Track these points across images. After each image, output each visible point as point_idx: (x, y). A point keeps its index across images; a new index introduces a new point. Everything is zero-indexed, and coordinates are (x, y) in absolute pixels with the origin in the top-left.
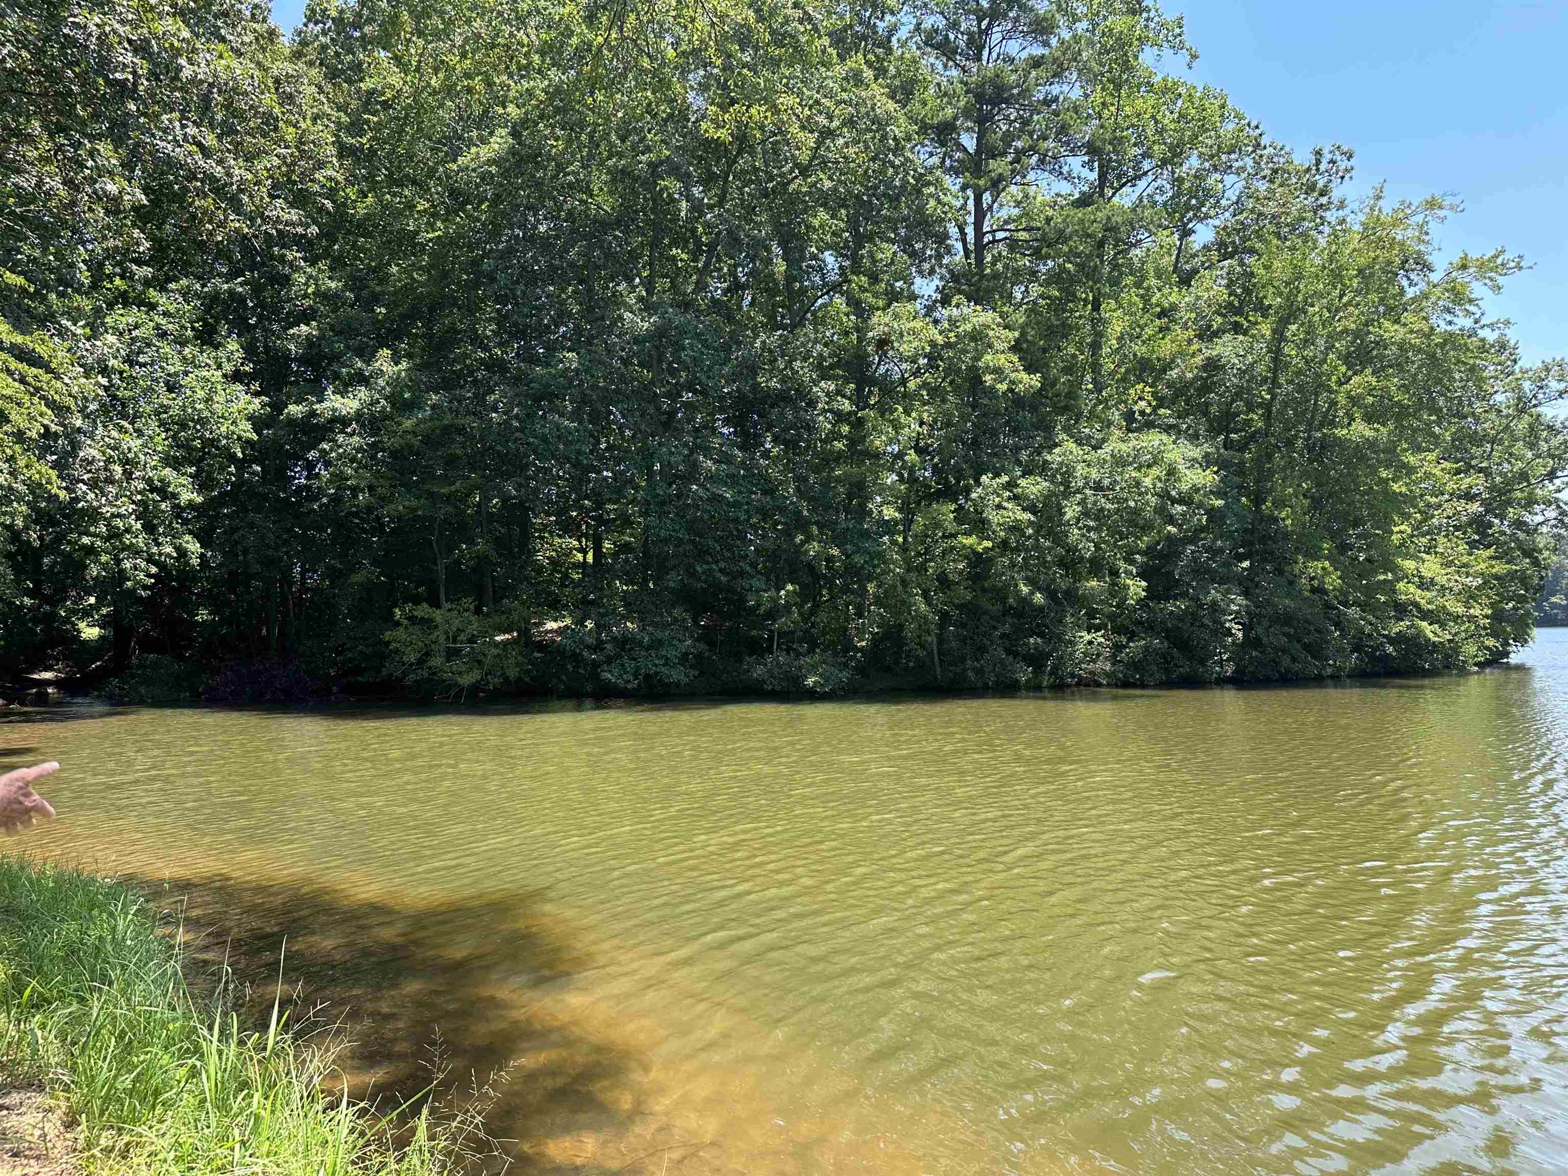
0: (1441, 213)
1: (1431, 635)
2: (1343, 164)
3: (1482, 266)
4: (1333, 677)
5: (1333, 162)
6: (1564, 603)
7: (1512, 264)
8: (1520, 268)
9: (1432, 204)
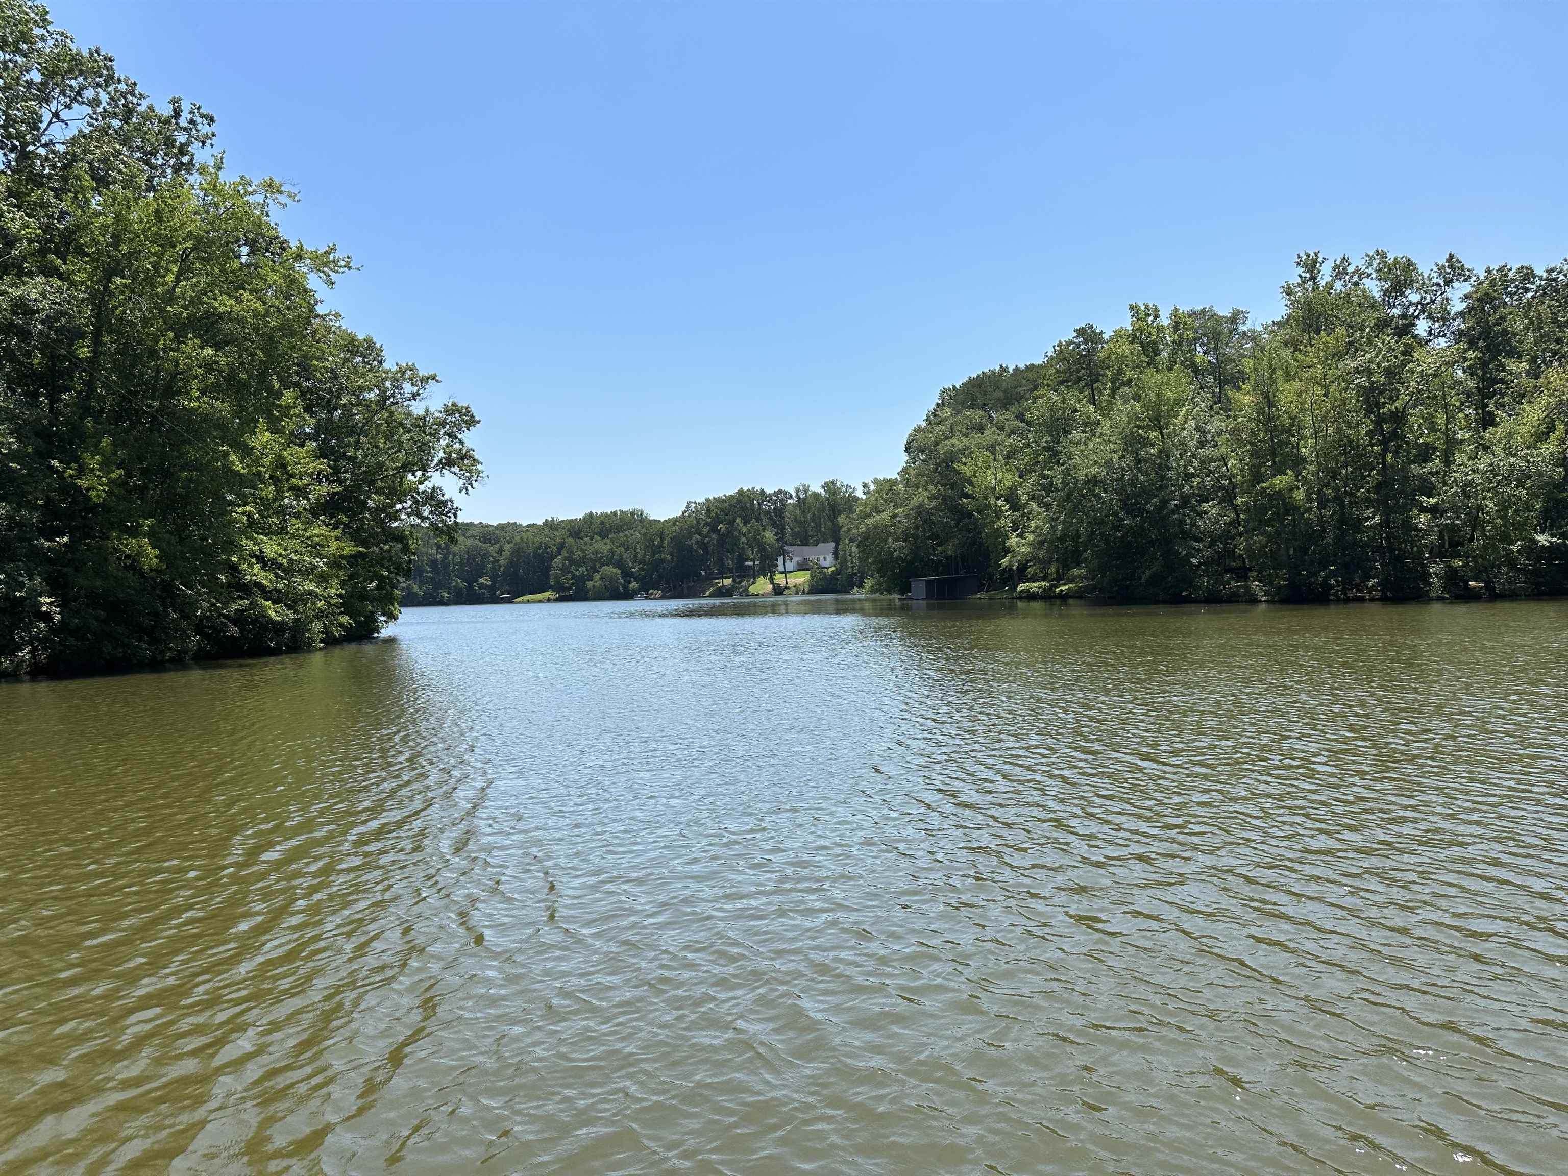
0: (282, 199)
1: (273, 614)
2: (204, 129)
3: (315, 257)
4: (172, 660)
5: (192, 122)
6: (489, 583)
7: (343, 263)
8: (350, 268)
9: (270, 187)
